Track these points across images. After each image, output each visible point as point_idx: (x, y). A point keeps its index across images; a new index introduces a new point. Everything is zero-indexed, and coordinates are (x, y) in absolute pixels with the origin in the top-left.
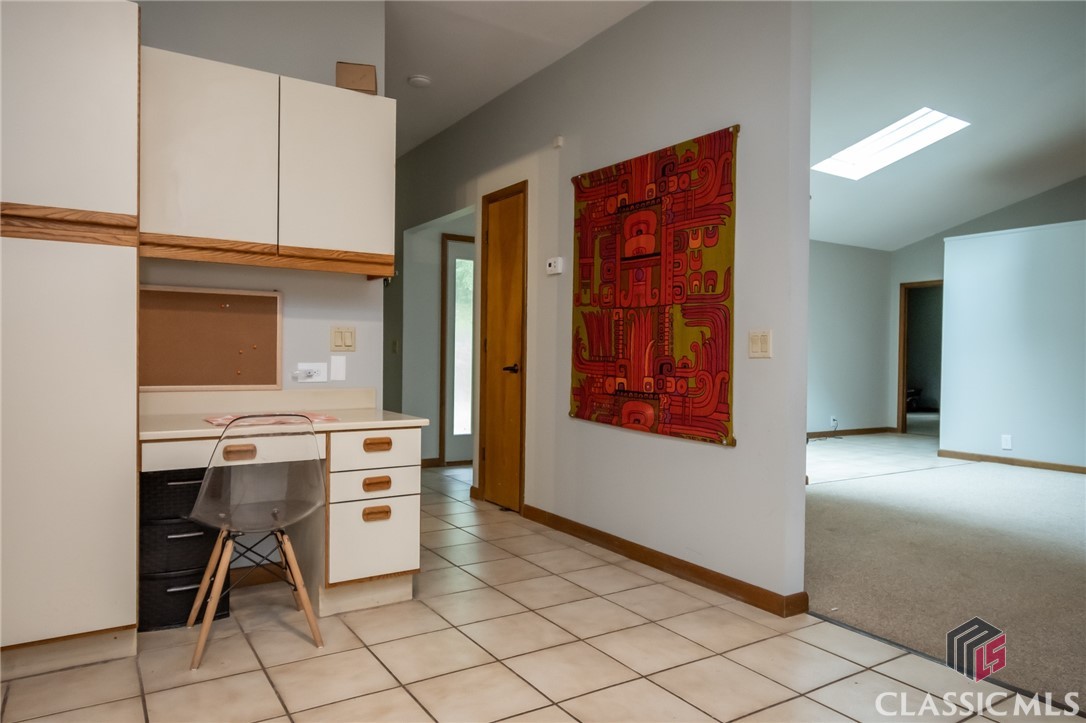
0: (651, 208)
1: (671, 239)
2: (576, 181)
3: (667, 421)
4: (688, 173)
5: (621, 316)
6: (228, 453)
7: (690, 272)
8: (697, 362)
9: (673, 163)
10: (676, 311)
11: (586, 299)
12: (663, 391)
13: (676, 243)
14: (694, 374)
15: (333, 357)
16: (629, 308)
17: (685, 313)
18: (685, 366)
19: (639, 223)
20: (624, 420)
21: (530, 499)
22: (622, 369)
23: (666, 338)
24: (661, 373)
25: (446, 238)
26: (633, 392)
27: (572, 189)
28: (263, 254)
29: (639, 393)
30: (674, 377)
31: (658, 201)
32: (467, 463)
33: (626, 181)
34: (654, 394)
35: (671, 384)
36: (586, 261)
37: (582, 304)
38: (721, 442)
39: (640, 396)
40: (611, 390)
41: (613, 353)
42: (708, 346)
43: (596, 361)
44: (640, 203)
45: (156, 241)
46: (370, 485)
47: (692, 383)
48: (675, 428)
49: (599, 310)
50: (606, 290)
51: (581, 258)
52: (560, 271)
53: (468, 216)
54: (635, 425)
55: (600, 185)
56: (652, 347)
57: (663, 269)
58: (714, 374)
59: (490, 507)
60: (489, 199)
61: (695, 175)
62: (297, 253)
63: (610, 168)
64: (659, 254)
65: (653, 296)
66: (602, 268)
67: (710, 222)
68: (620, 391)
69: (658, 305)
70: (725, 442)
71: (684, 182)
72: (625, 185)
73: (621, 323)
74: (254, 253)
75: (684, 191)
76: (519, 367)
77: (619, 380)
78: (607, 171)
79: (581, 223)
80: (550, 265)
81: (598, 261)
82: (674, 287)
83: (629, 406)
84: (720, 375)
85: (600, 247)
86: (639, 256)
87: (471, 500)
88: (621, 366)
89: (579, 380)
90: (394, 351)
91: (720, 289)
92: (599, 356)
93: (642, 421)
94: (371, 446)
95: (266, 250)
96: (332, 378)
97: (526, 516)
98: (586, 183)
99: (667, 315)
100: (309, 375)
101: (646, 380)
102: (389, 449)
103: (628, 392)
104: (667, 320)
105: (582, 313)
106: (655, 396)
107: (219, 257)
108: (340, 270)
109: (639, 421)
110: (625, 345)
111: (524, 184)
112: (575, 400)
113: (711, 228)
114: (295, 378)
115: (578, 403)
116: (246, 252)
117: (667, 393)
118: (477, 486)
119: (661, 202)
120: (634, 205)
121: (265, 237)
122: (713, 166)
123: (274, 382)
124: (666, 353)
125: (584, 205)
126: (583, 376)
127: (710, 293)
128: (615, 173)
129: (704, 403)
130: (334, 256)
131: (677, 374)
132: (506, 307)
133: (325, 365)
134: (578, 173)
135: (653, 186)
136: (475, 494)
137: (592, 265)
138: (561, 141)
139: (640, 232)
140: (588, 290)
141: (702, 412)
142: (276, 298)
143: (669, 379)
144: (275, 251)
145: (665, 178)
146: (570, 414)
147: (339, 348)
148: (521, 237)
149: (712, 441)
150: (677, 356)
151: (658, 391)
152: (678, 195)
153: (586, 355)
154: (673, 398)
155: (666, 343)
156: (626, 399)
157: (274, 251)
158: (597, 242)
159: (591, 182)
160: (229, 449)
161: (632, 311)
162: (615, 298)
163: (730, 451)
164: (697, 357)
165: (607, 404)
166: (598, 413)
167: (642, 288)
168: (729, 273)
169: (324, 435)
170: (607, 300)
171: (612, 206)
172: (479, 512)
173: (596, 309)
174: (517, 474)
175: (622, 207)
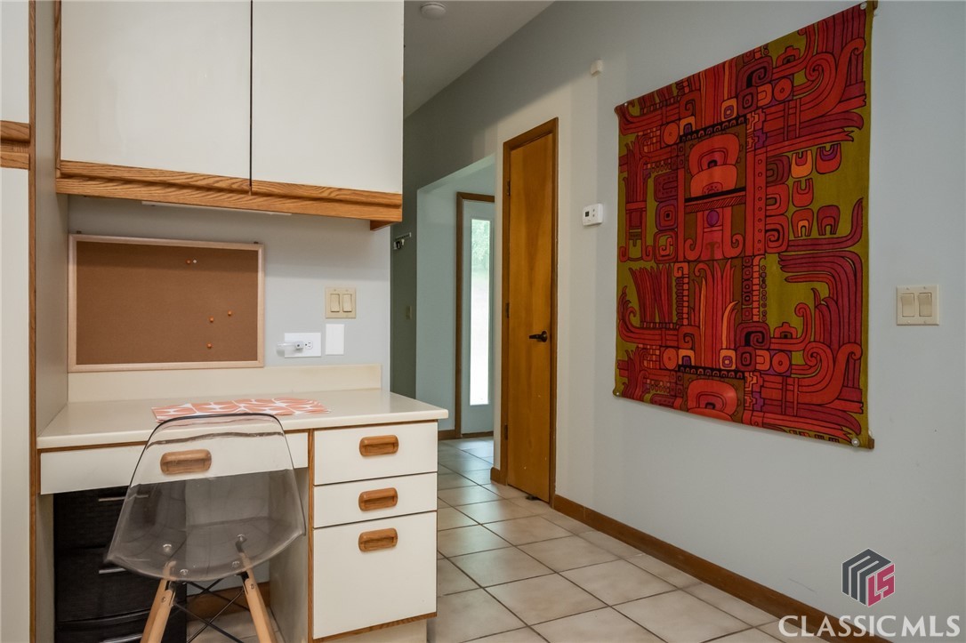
0: (728, 131)
1: (762, 168)
2: (622, 111)
3: (757, 407)
4: (790, 77)
5: (686, 271)
6: (167, 464)
7: (792, 209)
8: (806, 331)
9: (765, 68)
10: (772, 263)
11: (635, 252)
12: (750, 368)
13: (770, 173)
14: (802, 345)
15: (328, 325)
16: (698, 261)
17: (784, 264)
18: (786, 336)
19: (712, 152)
20: (691, 404)
21: (561, 490)
22: (687, 339)
23: (755, 298)
24: (747, 343)
25: (462, 197)
26: (705, 368)
27: (614, 121)
28: (231, 191)
29: (712, 369)
30: (768, 350)
31: (741, 119)
32: (487, 435)
33: (692, 102)
34: (736, 371)
35: (763, 360)
36: (634, 206)
37: (630, 259)
38: (849, 442)
39: (714, 373)
40: (671, 365)
41: (675, 319)
42: (825, 309)
43: (649, 328)
44: (713, 126)
45: (85, 172)
46: (368, 502)
47: (798, 358)
48: (770, 418)
49: (655, 266)
50: (663, 241)
51: (627, 202)
52: (600, 222)
53: (486, 171)
54: (707, 410)
55: (655, 110)
56: (733, 310)
57: (749, 209)
58: (835, 346)
59: (513, 493)
60: (511, 146)
61: (800, 79)
62: (276, 191)
63: (669, 88)
64: (744, 189)
65: (734, 244)
66: (658, 215)
67: (828, 139)
68: (685, 367)
69: (741, 257)
70: (855, 442)
71: (782, 90)
72: (690, 106)
73: (686, 280)
74: (220, 190)
75: (783, 102)
76: (548, 335)
77: (683, 353)
78: (664, 93)
79: (628, 161)
80: (587, 214)
81: (652, 205)
82: (766, 231)
83: (697, 386)
84: (847, 349)
85: (655, 186)
86: (712, 194)
87: (492, 484)
88: (685, 335)
89: (627, 351)
90: (408, 317)
91: (844, 229)
92: (655, 323)
93: (718, 406)
94: (371, 448)
95: (235, 186)
96: (328, 352)
97: (558, 509)
98: (635, 111)
99: (756, 269)
100: (299, 349)
101: (724, 353)
102: (394, 452)
103: (696, 368)
104: (756, 275)
105: (630, 269)
106: (739, 375)
107: (173, 196)
108: (333, 214)
109: (714, 406)
110: (692, 309)
111: (554, 122)
112: (621, 375)
113: (828, 146)
114: (281, 353)
115: (626, 380)
116: (209, 189)
117: (755, 370)
118: (498, 468)
119: (746, 121)
120: (705, 129)
121: (232, 167)
122: (833, 64)
123: (254, 358)
124: (756, 319)
125: (632, 138)
126: (632, 347)
127: (828, 235)
128: (675, 94)
129: (819, 387)
130: (325, 195)
131: (772, 347)
132: (531, 268)
133: (319, 335)
134: (623, 100)
135: (733, 102)
136: (497, 476)
137: (643, 211)
138: (600, 66)
139: (713, 163)
140: (639, 242)
141: (816, 399)
142: (257, 252)
143: (759, 352)
144: (246, 189)
145: (752, 90)
146: (614, 392)
147: (334, 315)
148: (549, 185)
149: (833, 439)
150: (773, 322)
151: (742, 369)
152: (773, 109)
153: (635, 321)
154: (766, 378)
155: (755, 304)
156: (694, 377)
157: (246, 187)
158: (651, 182)
159: (642, 109)
160: (170, 458)
161: (701, 265)
162: (676, 250)
163: (863, 455)
164: (806, 324)
165: (665, 382)
166: (653, 392)
167: (717, 237)
168: (860, 208)
169: (306, 434)
170: (667, 252)
171: (672, 134)
172: (503, 501)
173: (649, 265)
174: (546, 459)
175: (686, 135)
